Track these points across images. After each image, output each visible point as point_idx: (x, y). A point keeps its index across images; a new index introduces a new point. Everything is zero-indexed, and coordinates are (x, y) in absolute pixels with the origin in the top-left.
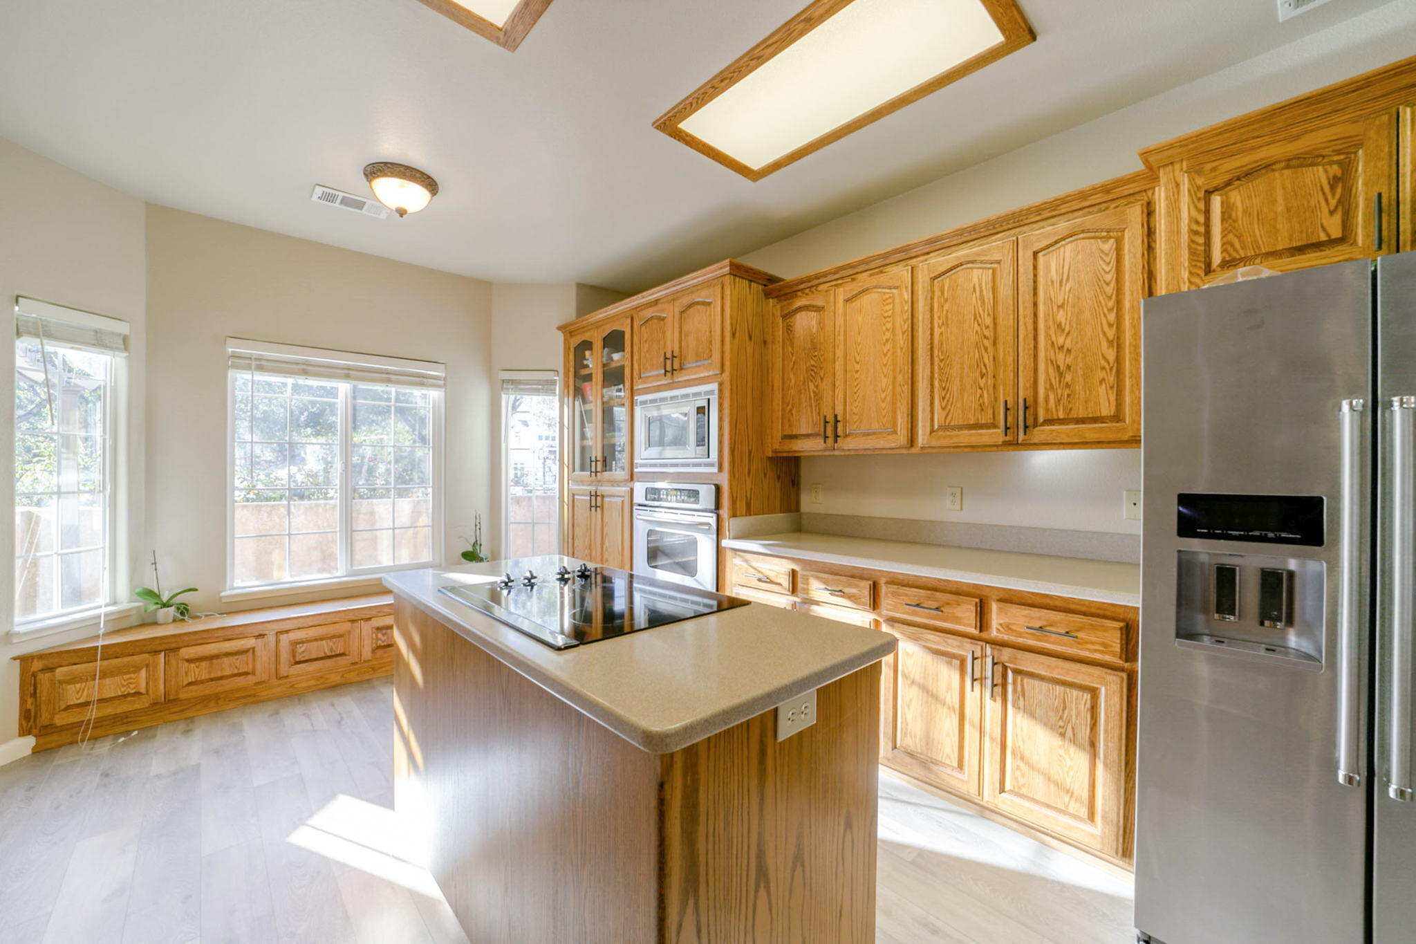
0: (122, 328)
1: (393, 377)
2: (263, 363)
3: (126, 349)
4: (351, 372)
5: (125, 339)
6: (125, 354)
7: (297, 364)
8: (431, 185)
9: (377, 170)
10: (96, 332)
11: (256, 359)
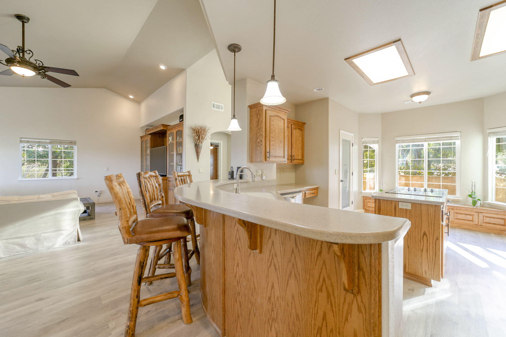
0: (377, 139)
1: (440, 139)
2: (403, 141)
3: (378, 143)
4: (426, 140)
5: (378, 141)
6: (378, 144)
7: (412, 140)
8: (428, 93)
9: (412, 96)
10: (373, 141)
11: (402, 140)
